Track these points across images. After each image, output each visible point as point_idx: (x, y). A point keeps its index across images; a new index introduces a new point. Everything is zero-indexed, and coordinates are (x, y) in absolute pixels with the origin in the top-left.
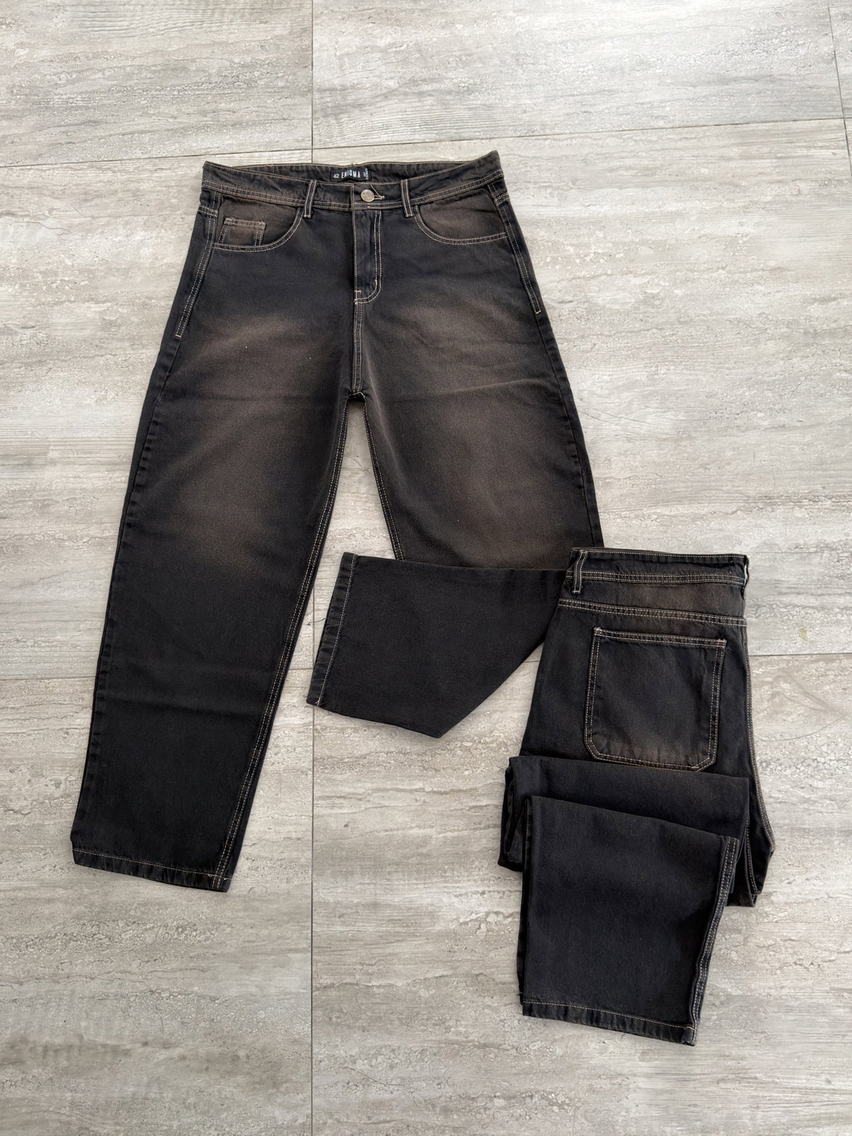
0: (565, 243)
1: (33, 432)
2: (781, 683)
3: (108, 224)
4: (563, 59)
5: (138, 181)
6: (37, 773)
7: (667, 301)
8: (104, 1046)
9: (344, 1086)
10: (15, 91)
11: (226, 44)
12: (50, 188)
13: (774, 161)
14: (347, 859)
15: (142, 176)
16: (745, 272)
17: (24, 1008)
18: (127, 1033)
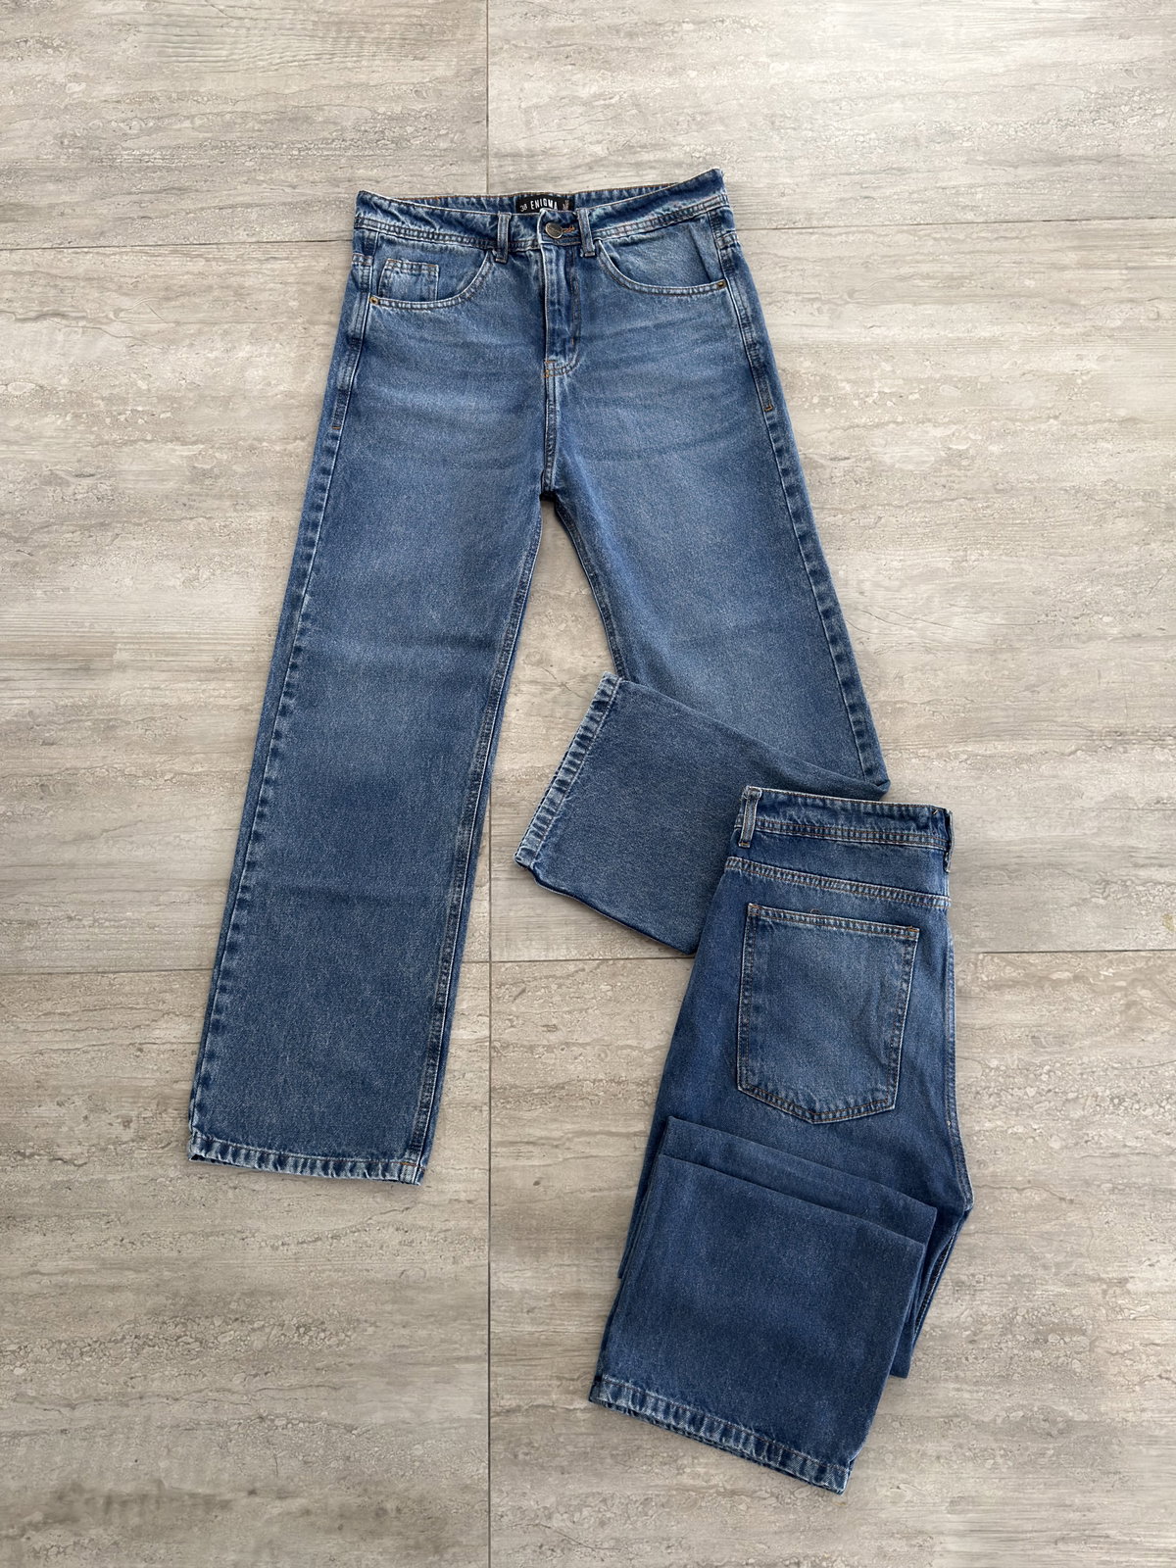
0: (839, 377)
1: (92, 624)
2: (1139, 988)
3: (200, 332)
4: (835, 124)
5: (243, 274)
6: (97, 1107)
7: (979, 461)
8: (193, 1496)
9: (535, 1551)
10: (66, 142)
11: (366, 86)
12: (116, 279)
13: (1124, 272)
14: (538, 1230)
15: (249, 267)
16: (1085, 424)
17: (77, 1443)
18: (226, 1476)
